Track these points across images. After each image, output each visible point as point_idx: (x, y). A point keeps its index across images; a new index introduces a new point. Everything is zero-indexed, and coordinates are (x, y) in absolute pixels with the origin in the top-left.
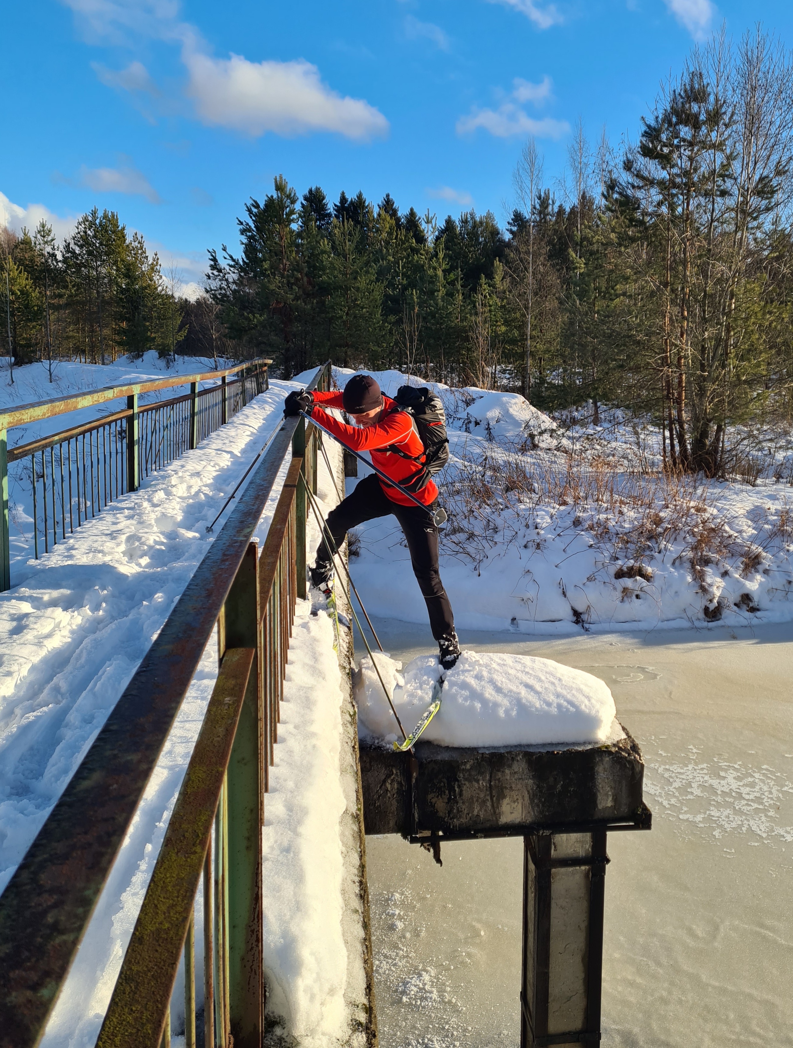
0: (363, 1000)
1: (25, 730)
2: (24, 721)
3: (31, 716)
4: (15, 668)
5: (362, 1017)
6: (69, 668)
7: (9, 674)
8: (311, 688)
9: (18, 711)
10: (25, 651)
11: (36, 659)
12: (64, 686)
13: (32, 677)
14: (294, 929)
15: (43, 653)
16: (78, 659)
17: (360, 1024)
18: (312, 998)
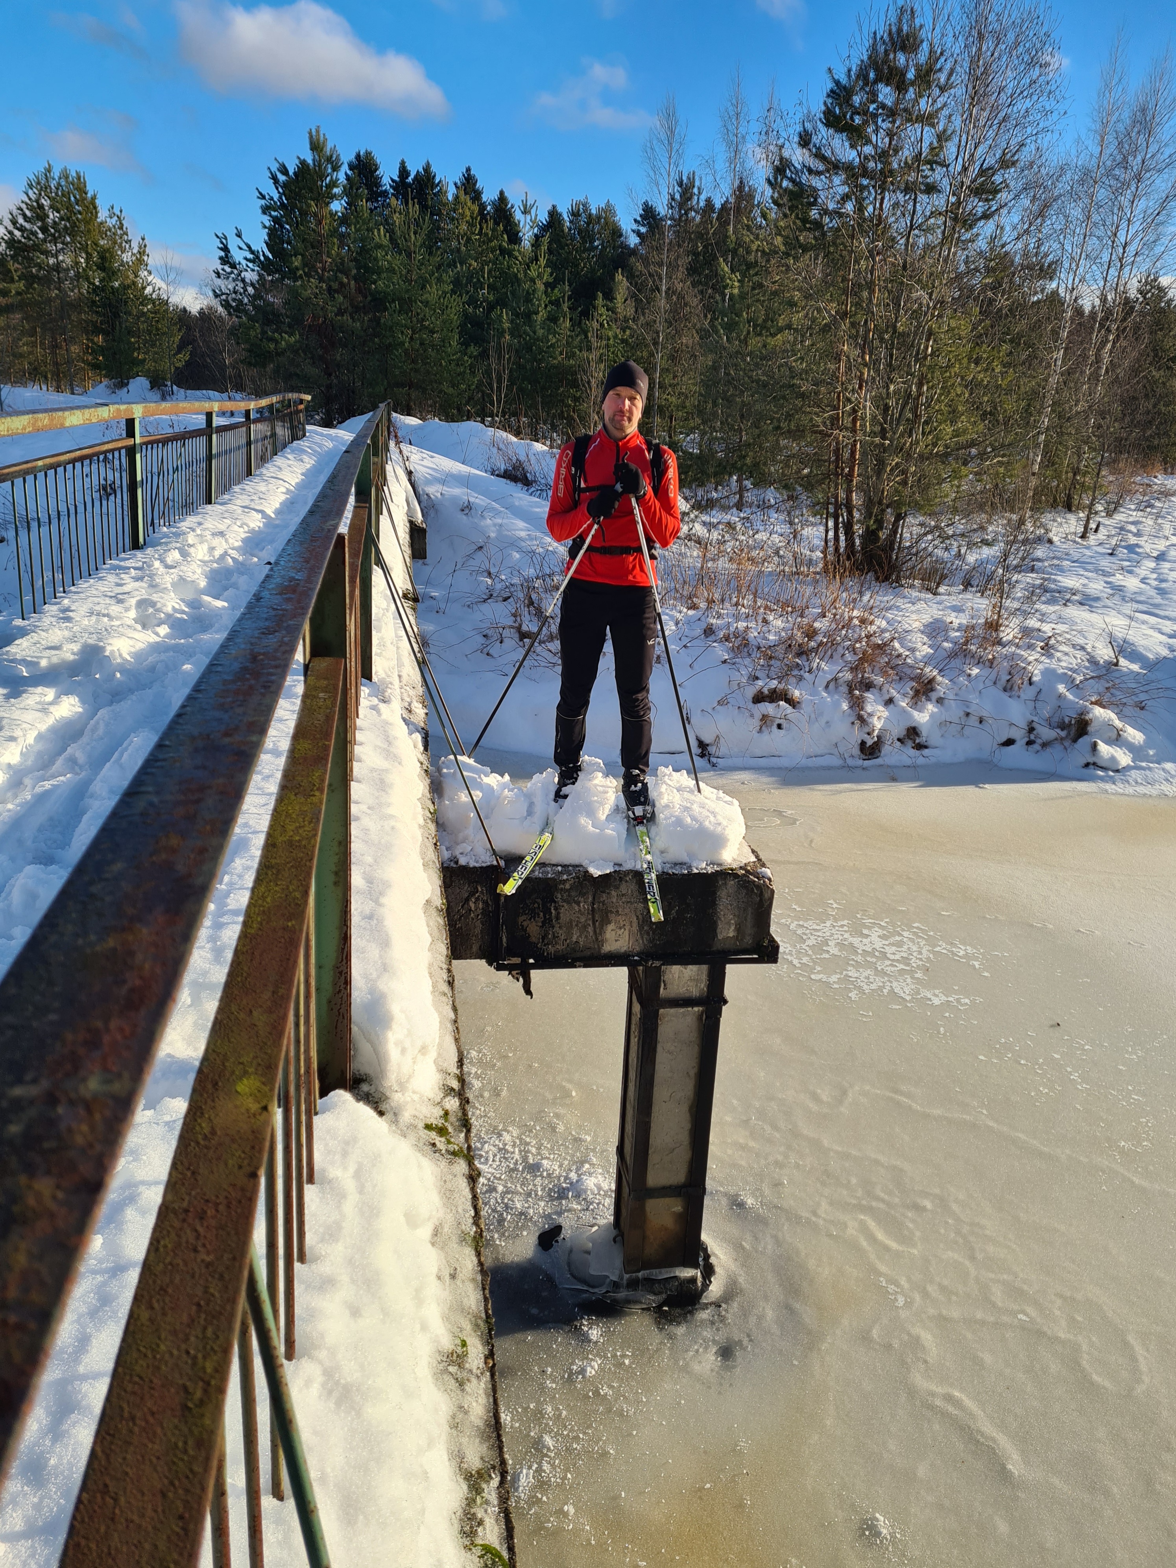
0: (455, 1070)
1: (41, 798)
2: (38, 790)
3: (47, 785)
4: (18, 733)
5: (455, 1084)
6: (85, 739)
7: (12, 739)
8: (387, 771)
9: (27, 781)
10: (29, 716)
11: (43, 727)
12: (81, 757)
13: (40, 747)
14: (382, 985)
15: (50, 721)
16: (94, 729)
17: (452, 1089)
18: (403, 1051)
